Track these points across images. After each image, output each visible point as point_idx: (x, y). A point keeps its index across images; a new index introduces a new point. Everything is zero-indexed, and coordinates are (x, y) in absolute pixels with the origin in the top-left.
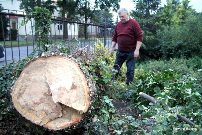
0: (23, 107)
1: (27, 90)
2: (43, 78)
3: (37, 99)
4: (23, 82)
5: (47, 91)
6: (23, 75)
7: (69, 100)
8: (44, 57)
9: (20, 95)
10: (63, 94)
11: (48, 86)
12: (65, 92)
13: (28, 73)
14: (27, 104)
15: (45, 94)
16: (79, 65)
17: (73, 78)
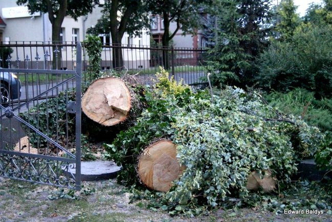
0: (89, 111)
1: (92, 100)
2: (102, 92)
3: (97, 106)
4: (88, 95)
5: (104, 101)
6: (89, 90)
7: (118, 104)
8: (103, 78)
9: (87, 103)
10: (114, 100)
11: (105, 97)
12: (116, 99)
13: (92, 88)
14: (91, 109)
15: (103, 102)
16: (125, 84)
17: (121, 91)
